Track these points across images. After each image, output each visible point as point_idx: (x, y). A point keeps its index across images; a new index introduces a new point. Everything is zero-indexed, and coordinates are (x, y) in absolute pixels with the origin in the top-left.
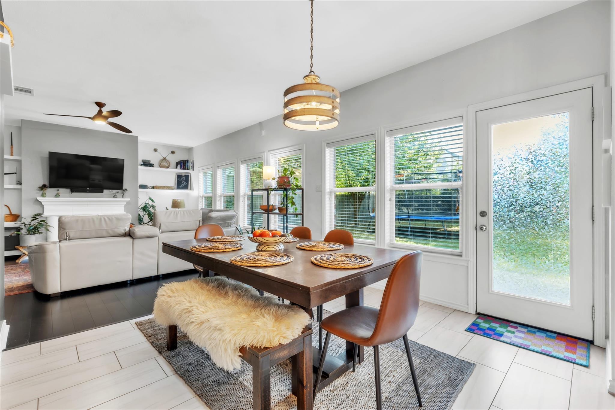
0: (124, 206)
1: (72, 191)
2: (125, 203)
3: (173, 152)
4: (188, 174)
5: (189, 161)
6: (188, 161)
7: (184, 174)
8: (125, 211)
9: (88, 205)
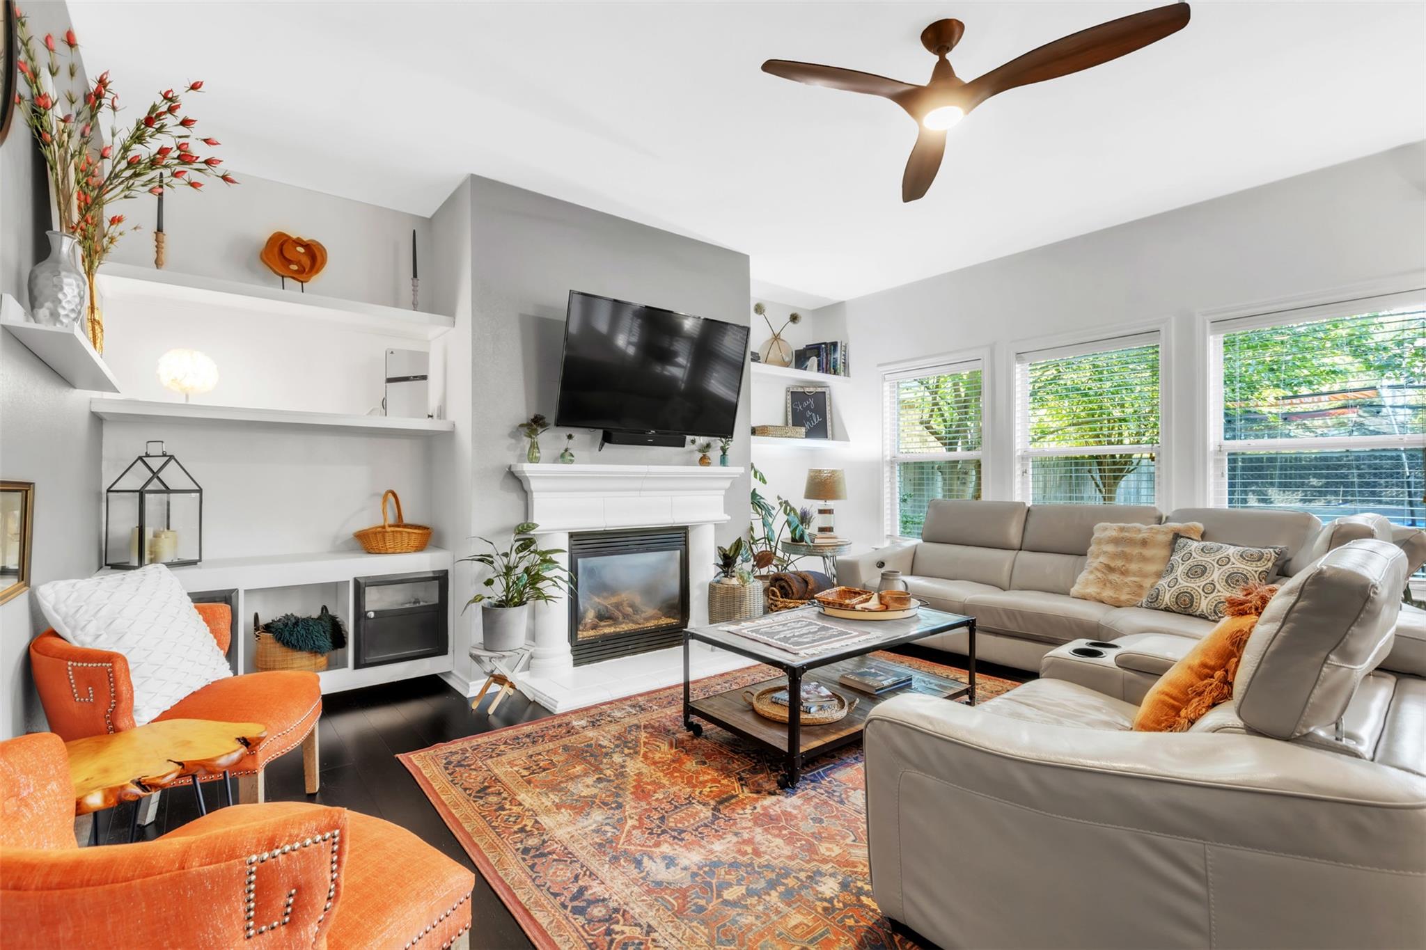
0: (723, 492)
1: (607, 438)
2: (727, 484)
3: (794, 318)
4: (823, 390)
5: (839, 345)
6: (835, 344)
7: (812, 389)
8: (725, 513)
9: (640, 490)
